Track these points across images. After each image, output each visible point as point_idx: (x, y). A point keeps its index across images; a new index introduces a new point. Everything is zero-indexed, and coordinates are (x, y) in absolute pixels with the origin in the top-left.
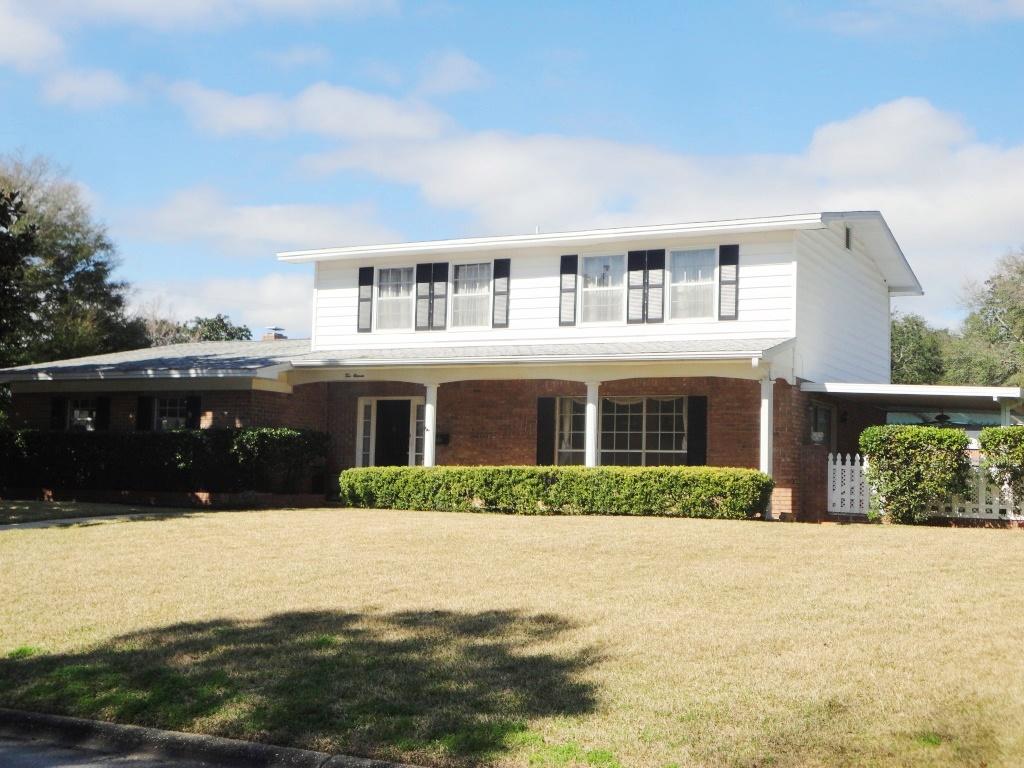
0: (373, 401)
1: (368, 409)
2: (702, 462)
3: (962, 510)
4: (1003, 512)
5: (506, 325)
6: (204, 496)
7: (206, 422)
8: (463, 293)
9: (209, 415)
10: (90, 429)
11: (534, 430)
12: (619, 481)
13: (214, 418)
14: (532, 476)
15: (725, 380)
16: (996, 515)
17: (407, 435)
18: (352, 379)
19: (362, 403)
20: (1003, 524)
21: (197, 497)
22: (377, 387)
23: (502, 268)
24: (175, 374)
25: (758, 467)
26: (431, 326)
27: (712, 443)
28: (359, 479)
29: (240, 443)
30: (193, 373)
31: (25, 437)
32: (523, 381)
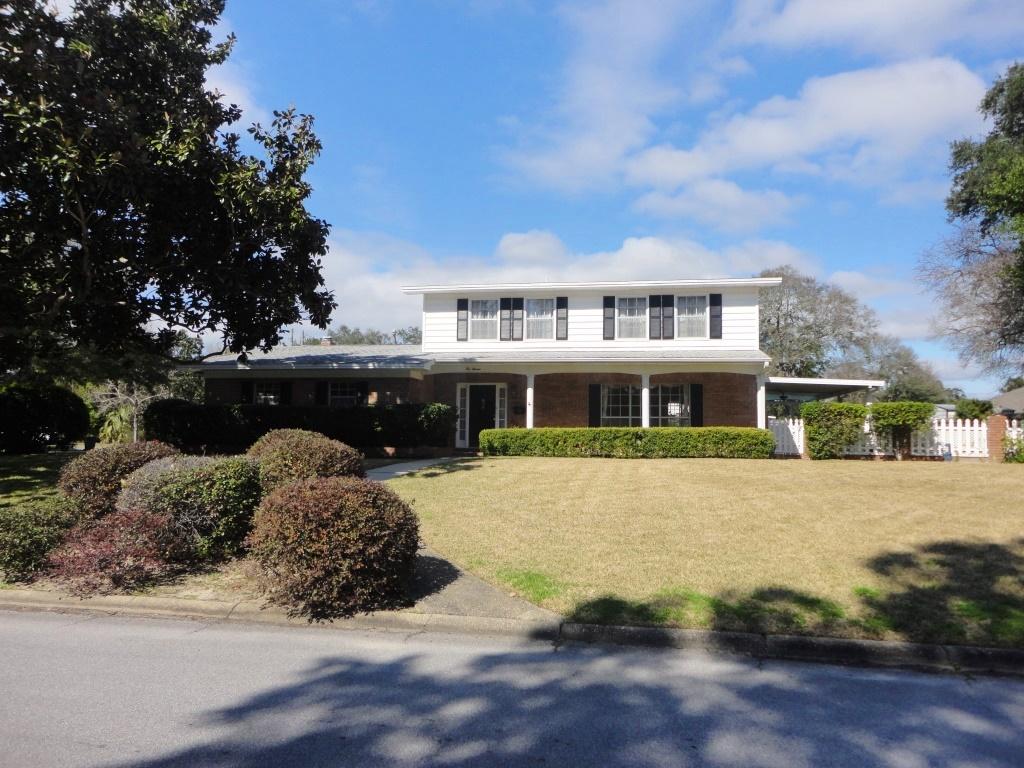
0: (467, 386)
1: (463, 391)
2: (700, 424)
3: (848, 450)
4: (871, 451)
5: (566, 338)
6: (390, 450)
7: (373, 399)
8: (532, 318)
9: (375, 394)
10: (272, 403)
11: (586, 404)
12: (689, 436)
13: (379, 398)
14: (627, 434)
15: (714, 374)
16: (867, 453)
17: (494, 408)
18: (472, 371)
19: (460, 386)
20: (871, 457)
21: (385, 451)
22: (468, 377)
23: (562, 303)
24: (356, 367)
25: (755, 425)
26: (512, 338)
27: (707, 413)
28: (498, 437)
29: (426, 414)
30: (371, 366)
31: (241, 410)
32: (577, 374)
